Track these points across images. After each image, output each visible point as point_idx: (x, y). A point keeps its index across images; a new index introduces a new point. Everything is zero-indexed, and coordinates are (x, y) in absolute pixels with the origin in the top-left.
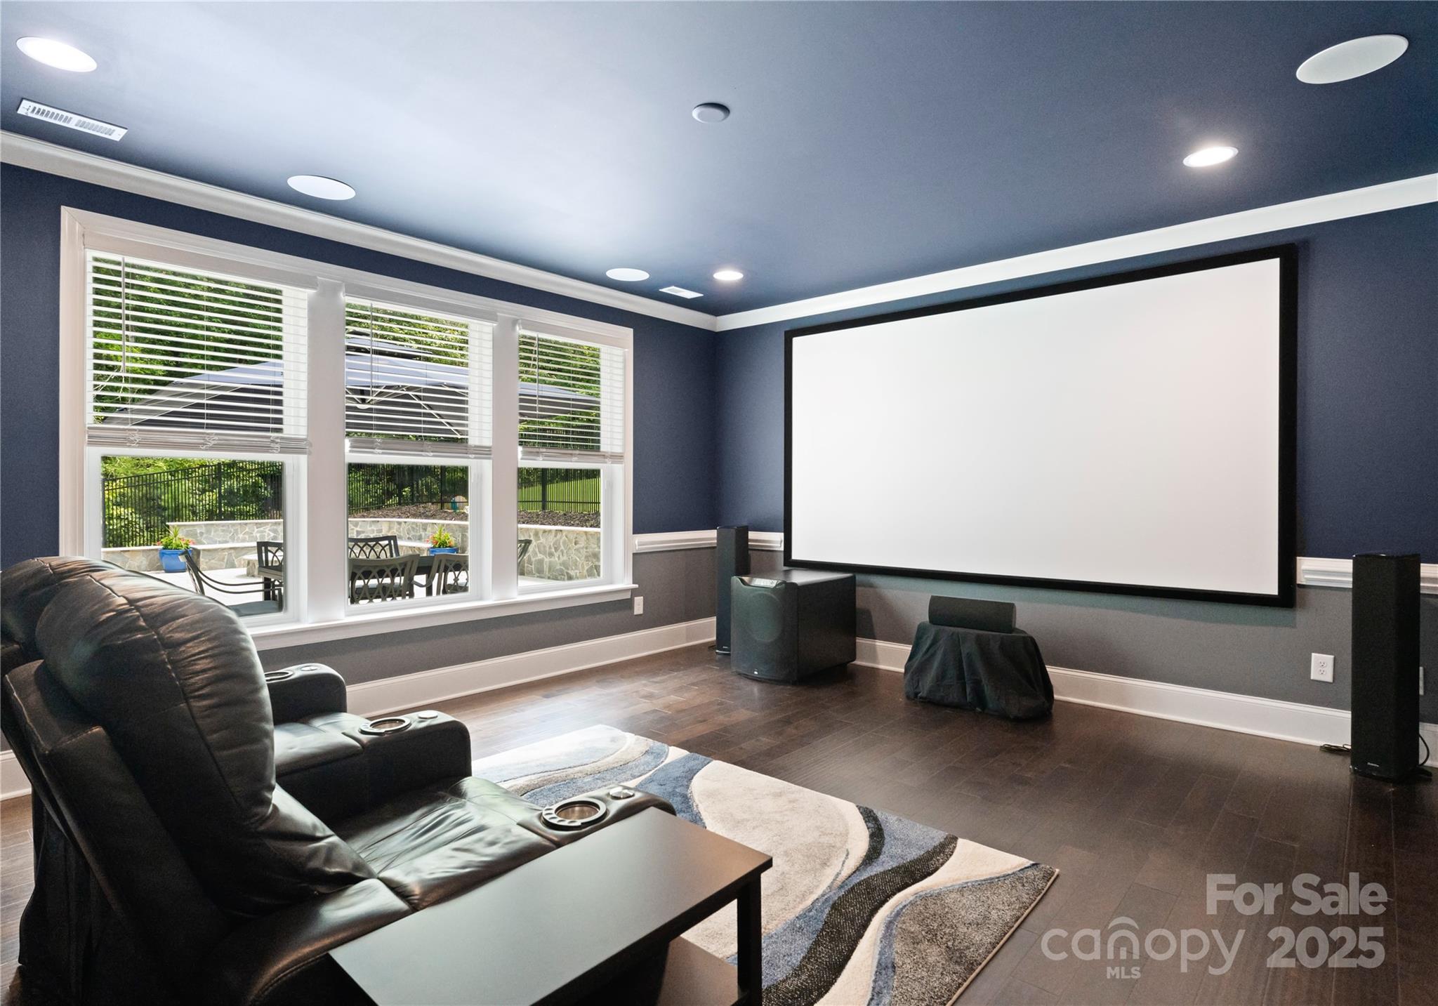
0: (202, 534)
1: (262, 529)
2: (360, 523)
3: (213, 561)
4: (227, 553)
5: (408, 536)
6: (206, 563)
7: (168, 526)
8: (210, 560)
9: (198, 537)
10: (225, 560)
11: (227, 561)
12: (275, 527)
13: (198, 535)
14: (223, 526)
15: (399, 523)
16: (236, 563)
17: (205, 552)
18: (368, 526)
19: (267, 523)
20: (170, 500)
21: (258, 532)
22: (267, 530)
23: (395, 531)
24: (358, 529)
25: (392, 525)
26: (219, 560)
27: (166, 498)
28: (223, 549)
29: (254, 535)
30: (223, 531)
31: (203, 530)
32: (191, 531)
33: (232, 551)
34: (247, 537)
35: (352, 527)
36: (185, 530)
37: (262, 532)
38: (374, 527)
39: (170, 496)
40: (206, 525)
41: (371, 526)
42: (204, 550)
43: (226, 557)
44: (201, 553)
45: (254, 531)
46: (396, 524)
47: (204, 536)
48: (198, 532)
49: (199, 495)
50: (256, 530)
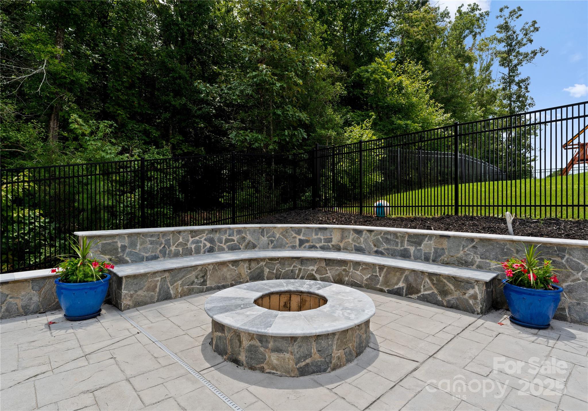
0: (124, 247)
1: (197, 238)
2: (303, 230)
3: (140, 293)
4: (159, 278)
5: (376, 249)
6: (131, 296)
7: (77, 237)
8: (136, 291)
9: (118, 253)
10: (157, 290)
11: (160, 290)
12: (212, 235)
13: (119, 250)
14: (152, 235)
15: (359, 232)
16: (172, 292)
17: (129, 280)
18: (314, 234)
19: (203, 231)
20: (85, 201)
21: (193, 242)
22: (202, 239)
23: (350, 240)
24: (301, 237)
25: (346, 234)
26: (148, 290)
27: (81, 199)
28: (155, 273)
29: (189, 246)
30: (152, 243)
31: (126, 242)
32: (109, 244)
33: (167, 275)
34: (180, 249)
35: (294, 235)
36: (100, 243)
37: (198, 242)
38: (321, 236)
39: (85, 196)
40: (130, 235)
41: (317, 234)
42: (127, 277)
43: (159, 284)
44: (124, 281)
45: (188, 241)
46: (352, 232)
47: (128, 250)
48: (119, 245)
49: (120, 196)
50: (191, 240)
